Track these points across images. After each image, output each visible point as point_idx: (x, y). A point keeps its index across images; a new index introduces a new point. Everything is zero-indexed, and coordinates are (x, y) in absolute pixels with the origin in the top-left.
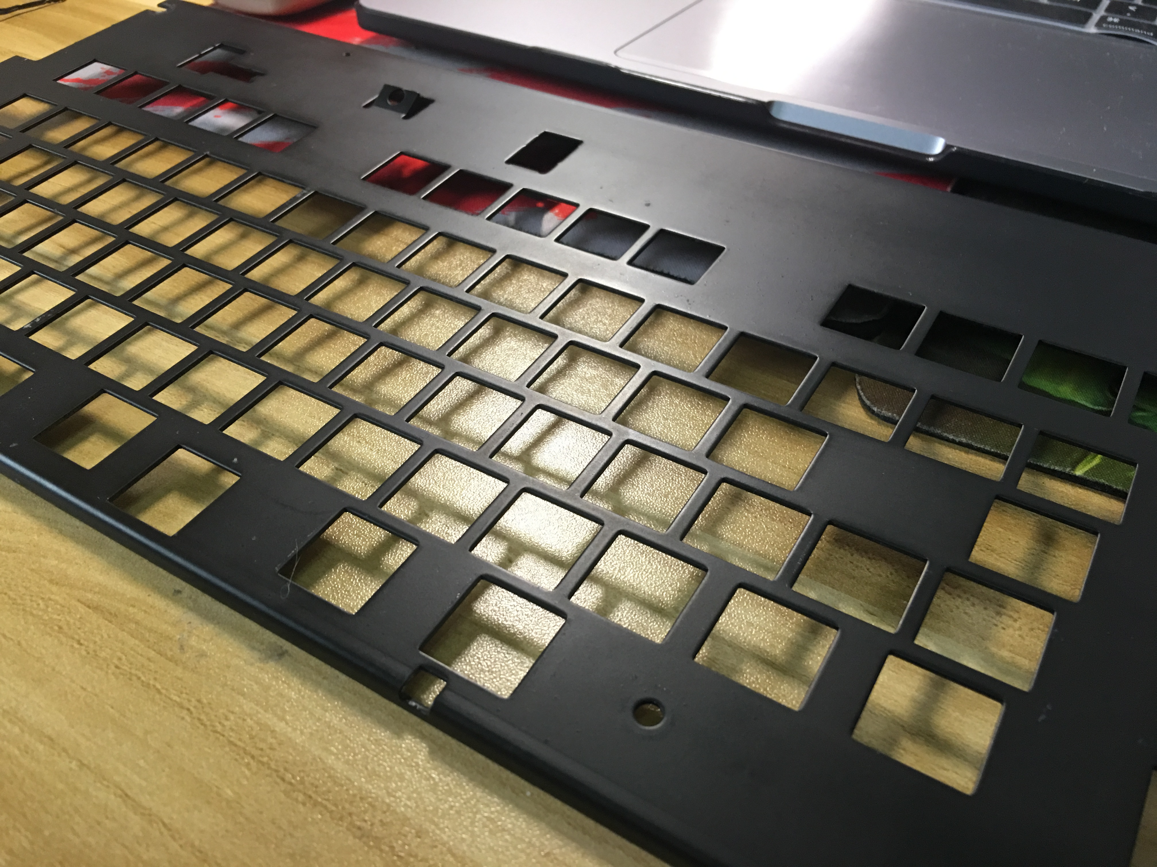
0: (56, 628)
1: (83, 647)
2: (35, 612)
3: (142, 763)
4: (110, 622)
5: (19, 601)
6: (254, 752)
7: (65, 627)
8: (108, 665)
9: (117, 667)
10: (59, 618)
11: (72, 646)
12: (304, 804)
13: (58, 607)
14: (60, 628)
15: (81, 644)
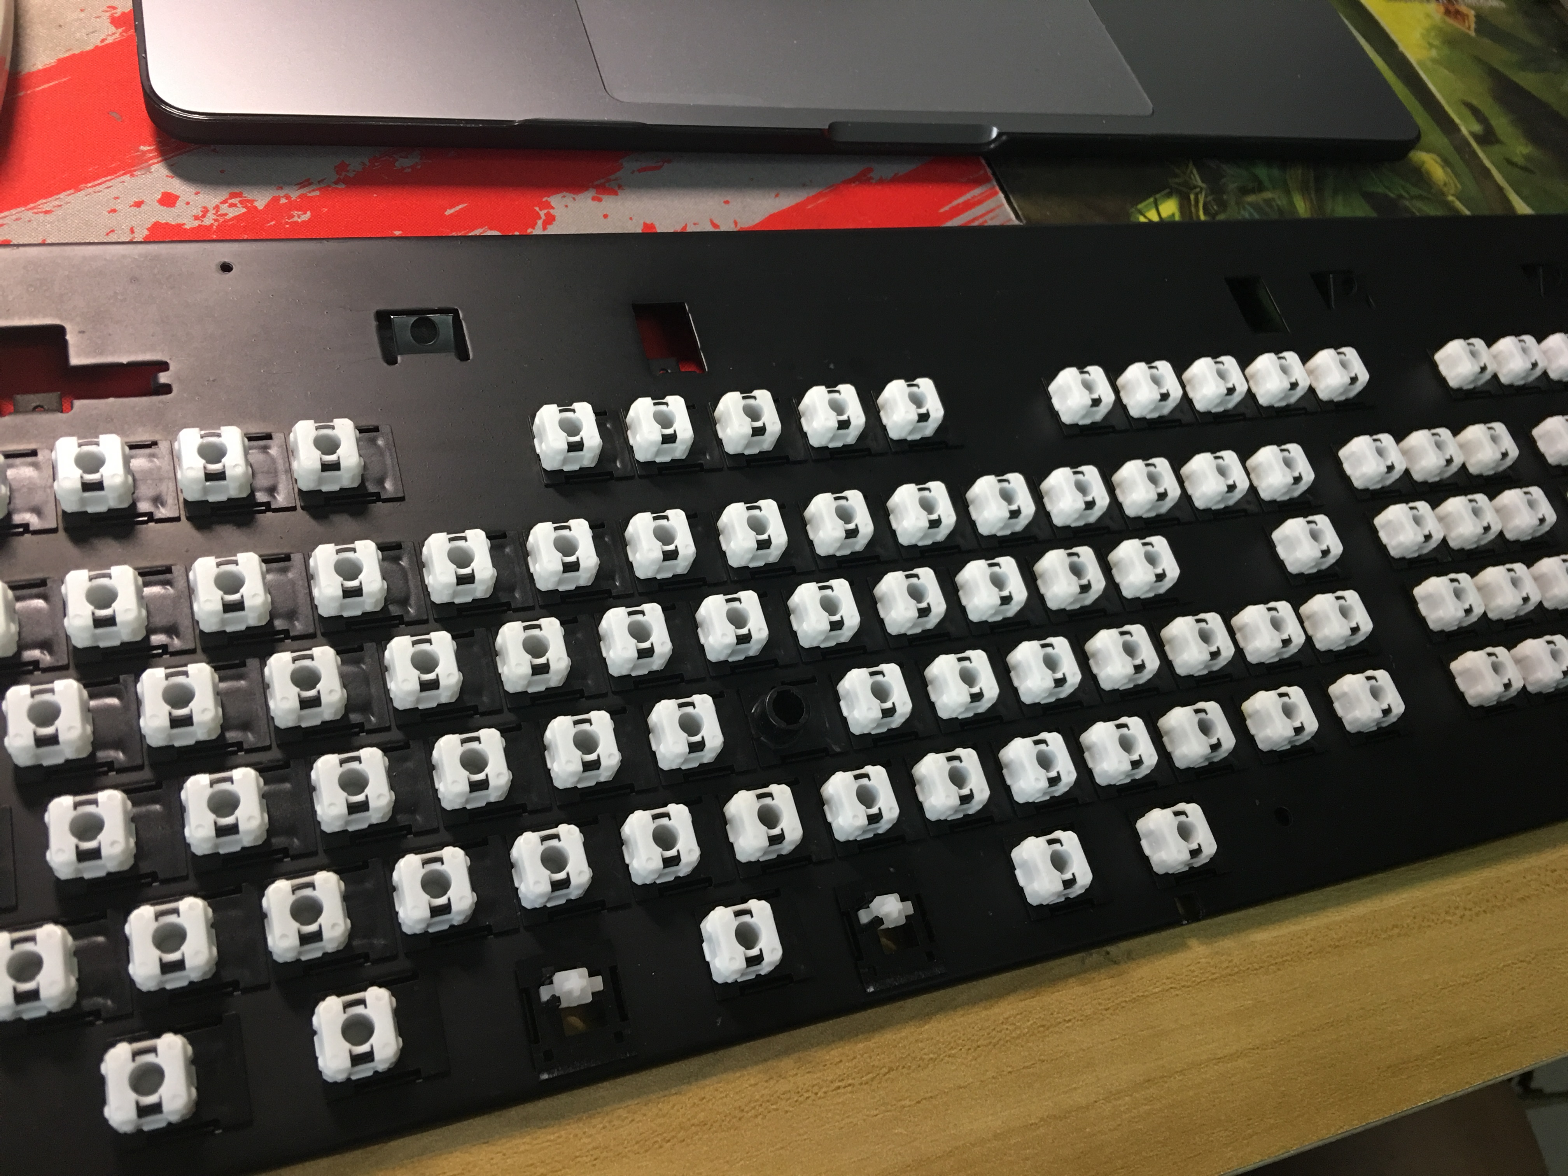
0: (1041, 1029)
1: (1073, 1021)
2: (1014, 1035)
3: (1198, 1037)
5: (994, 1041)
6: (1228, 971)
7: (1044, 1023)
8: (1101, 1014)
9: (1107, 1010)
10: (1031, 1022)
11: (1067, 1027)
12: (1279, 969)
13: (1019, 1017)
14: (1043, 1026)
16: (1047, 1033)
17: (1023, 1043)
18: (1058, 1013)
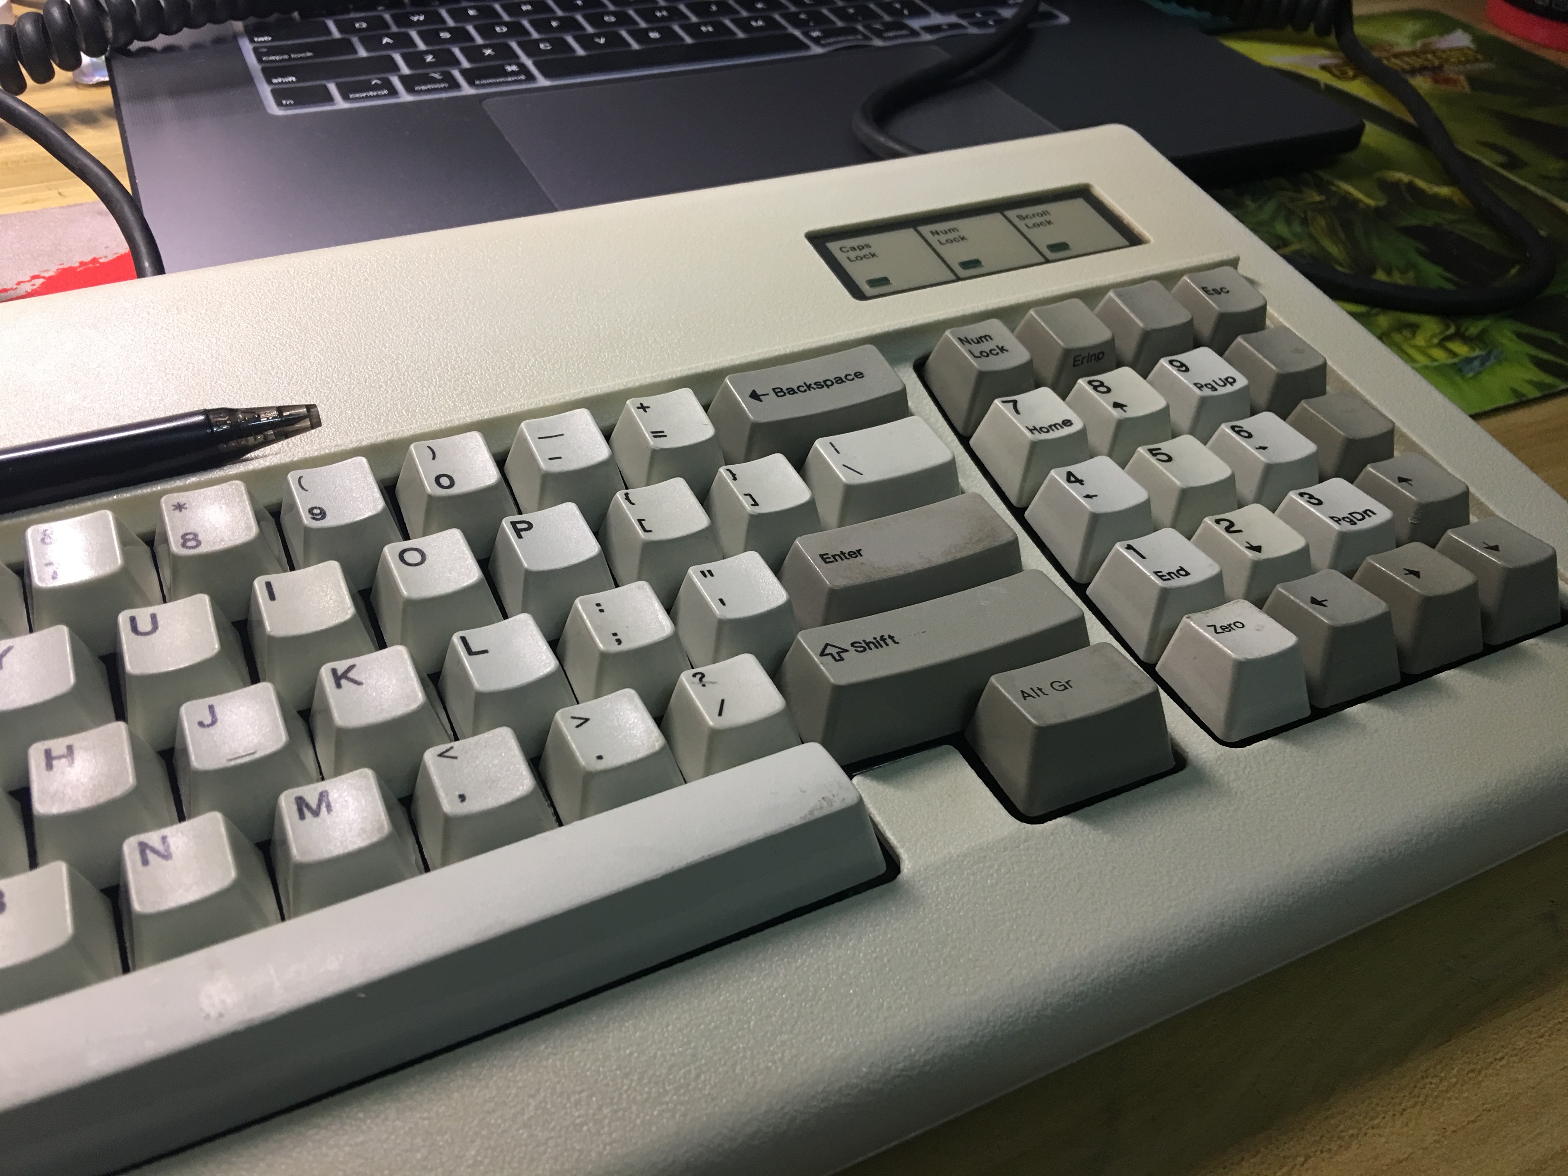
0: (1471, 1075)
1: (1506, 1057)
2: (1441, 1088)
4: (1475, 1028)
5: (1421, 1099)
7: (1472, 1066)
8: (1537, 1043)
9: (1542, 1037)
10: (1456, 1069)
11: (1501, 1066)
13: (1439, 1067)
14: (1473, 1071)
15: (1502, 1059)
16: (1480, 1078)
17: (1457, 1095)
18: (1484, 1053)
